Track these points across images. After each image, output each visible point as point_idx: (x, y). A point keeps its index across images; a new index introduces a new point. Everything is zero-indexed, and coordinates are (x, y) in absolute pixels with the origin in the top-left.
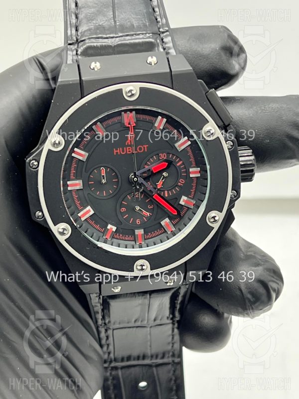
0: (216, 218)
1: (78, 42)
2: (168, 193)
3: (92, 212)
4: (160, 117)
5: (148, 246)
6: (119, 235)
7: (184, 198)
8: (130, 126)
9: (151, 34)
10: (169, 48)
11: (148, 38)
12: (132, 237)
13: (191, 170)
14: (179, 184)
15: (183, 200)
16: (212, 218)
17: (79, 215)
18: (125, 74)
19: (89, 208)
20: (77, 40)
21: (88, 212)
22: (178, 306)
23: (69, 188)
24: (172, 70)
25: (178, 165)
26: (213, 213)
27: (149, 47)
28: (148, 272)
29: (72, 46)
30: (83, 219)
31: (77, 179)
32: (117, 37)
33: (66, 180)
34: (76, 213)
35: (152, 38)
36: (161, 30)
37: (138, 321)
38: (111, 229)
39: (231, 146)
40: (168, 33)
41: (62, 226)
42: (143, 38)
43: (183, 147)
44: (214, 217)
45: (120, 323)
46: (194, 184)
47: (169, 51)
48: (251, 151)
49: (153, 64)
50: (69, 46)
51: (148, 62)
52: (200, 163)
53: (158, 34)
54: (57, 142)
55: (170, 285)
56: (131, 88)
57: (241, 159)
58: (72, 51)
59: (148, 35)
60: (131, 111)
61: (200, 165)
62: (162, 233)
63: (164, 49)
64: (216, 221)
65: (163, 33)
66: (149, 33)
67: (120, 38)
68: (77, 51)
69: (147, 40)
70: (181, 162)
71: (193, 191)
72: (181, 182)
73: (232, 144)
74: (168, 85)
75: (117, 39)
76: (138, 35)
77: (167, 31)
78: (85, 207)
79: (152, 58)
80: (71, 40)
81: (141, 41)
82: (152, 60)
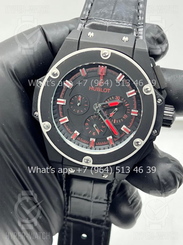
0: (139, 143)
1: (87, 19)
2: (116, 121)
3: (68, 120)
4: (121, 74)
5: (95, 150)
6: (80, 139)
7: (124, 126)
8: (101, 74)
9: (131, 24)
10: (140, 35)
11: (129, 26)
12: (88, 142)
13: (132, 110)
14: (124, 117)
15: (123, 128)
16: (137, 142)
17: (60, 120)
18: (106, 43)
19: (66, 117)
20: (87, 18)
21: (65, 120)
22: (111, 194)
23: (58, 103)
24: (135, 47)
25: (126, 105)
26: (138, 140)
27: (128, 31)
28: (91, 164)
29: (83, 21)
30: (61, 123)
31: (63, 98)
32: (110, 21)
33: (57, 97)
34: (58, 118)
35: (131, 27)
36: (139, 23)
37: (86, 196)
38: (76, 133)
39: (161, 102)
40: (142, 26)
41: (47, 123)
42: (126, 25)
43: (131, 96)
44: (138, 142)
45: (75, 194)
46: (133, 120)
47: (139, 36)
48: (174, 109)
49: (125, 41)
50: (81, 20)
51: (123, 40)
52: (139, 108)
53: (136, 25)
54: (55, 73)
55: (104, 178)
56: (106, 52)
57: (165, 112)
58: (82, 24)
59: (129, 24)
60: (104, 65)
61: (139, 109)
62: (107, 144)
63: (137, 35)
64: (139, 145)
65: (140, 25)
66: (130, 24)
67: (113, 22)
68: (85, 25)
69: (128, 27)
70: (128, 105)
71: (131, 124)
72: (125, 116)
73: (161, 101)
74: (130, 56)
75: (111, 22)
76: (124, 23)
77: (142, 25)
78: (64, 116)
79: (126, 37)
80: (84, 17)
81: (124, 27)
82: (125, 39)
